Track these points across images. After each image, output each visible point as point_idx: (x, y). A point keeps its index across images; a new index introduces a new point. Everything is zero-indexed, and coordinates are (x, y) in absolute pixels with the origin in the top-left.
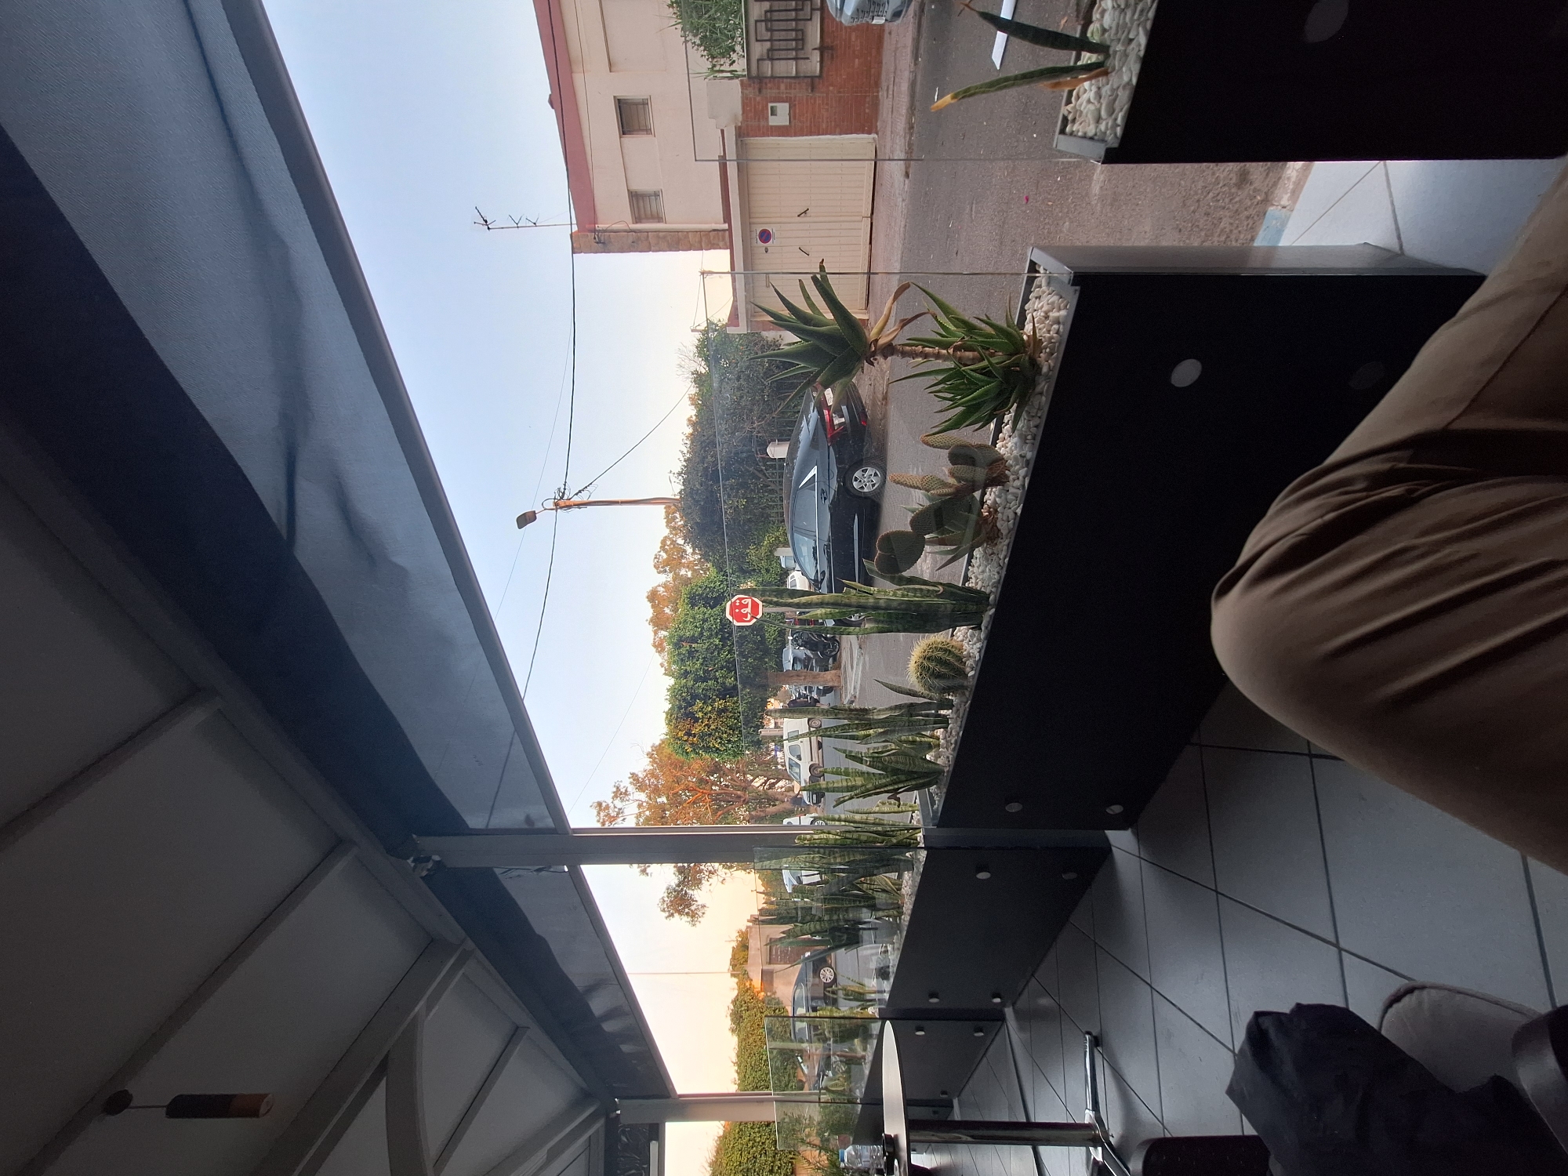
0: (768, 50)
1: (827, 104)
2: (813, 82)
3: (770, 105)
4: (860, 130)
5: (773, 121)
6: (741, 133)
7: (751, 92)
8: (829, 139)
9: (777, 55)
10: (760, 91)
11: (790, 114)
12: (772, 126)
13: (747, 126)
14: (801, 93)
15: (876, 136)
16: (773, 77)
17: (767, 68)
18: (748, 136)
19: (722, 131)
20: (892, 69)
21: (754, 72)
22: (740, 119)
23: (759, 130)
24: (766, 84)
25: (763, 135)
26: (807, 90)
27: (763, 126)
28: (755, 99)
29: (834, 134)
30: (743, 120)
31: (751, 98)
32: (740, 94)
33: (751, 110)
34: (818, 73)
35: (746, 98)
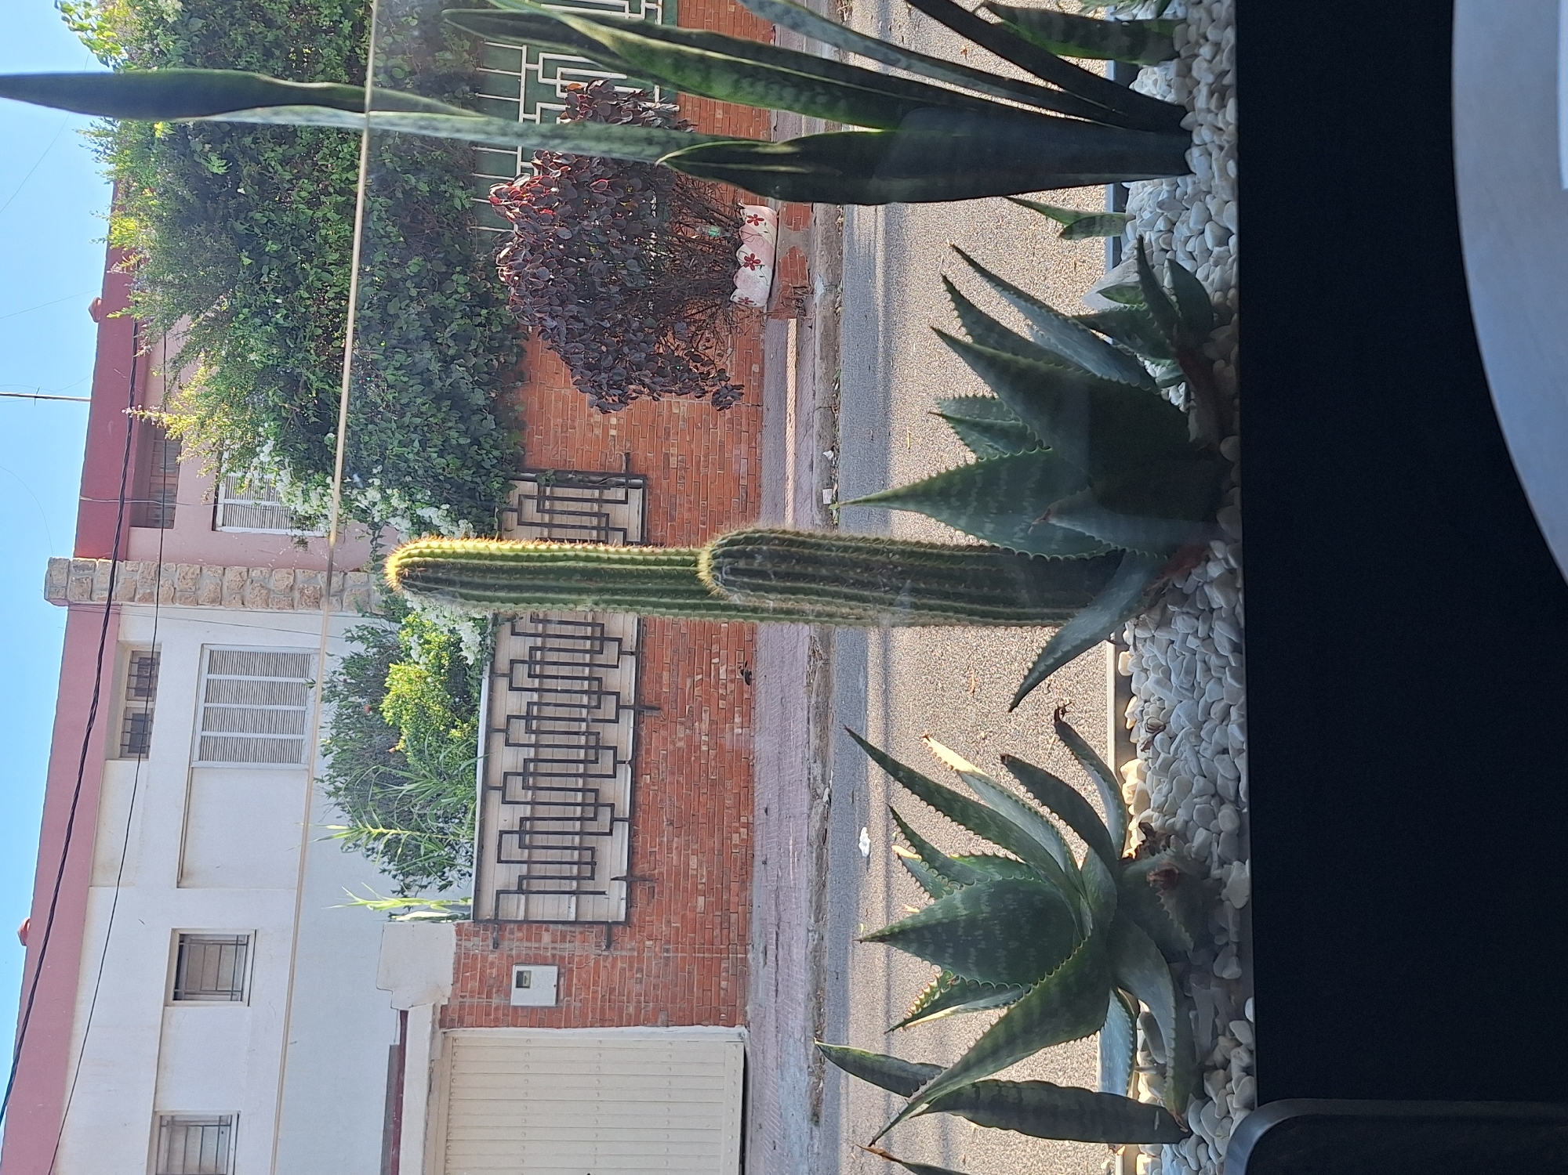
0: (521, 878)
1: (640, 970)
2: (609, 931)
3: (516, 969)
4: (712, 1017)
5: (520, 1000)
6: (445, 1020)
7: (477, 945)
8: (641, 1033)
9: (536, 885)
10: (496, 945)
11: (558, 986)
12: (516, 1008)
13: (462, 1007)
14: (583, 948)
15: (743, 1029)
16: (527, 921)
17: (515, 907)
18: (462, 1023)
19: (404, 1015)
20: (773, 920)
21: (487, 910)
22: (448, 992)
23: (488, 1014)
24: (512, 932)
25: (496, 1023)
26: (598, 946)
27: (497, 1009)
28: (484, 958)
29: (655, 1025)
30: (454, 994)
31: (475, 957)
32: (454, 948)
33: (473, 977)
34: (622, 918)
35: (467, 956)
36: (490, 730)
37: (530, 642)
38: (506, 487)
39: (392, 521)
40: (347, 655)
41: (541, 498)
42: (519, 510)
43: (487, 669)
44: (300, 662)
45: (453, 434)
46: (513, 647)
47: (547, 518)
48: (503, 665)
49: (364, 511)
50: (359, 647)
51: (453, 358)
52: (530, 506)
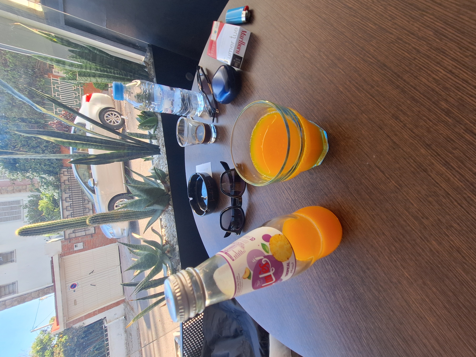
0: (73, 231)
1: (98, 239)
2: (92, 235)
3: (74, 245)
5: (75, 249)
6: (61, 256)
7: (66, 243)
9: (76, 231)
10: (70, 242)
11: (83, 245)
12: (75, 251)
13: (64, 253)
14: (87, 239)
15: (118, 243)
16: (76, 237)
17: (73, 235)
18: (65, 256)
19: (52, 258)
21: (67, 237)
22: (61, 251)
23: (70, 253)
24: (73, 240)
25: (72, 254)
26: (90, 237)
27: (72, 252)
28: (68, 245)
29: (102, 247)
30: (62, 252)
31: (66, 245)
32: (61, 245)
33: (66, 248)
34: (94, 232)
35: (64, 245)
36: (63, 209)
37: (69, 194)
38: (60, 170)
39: (35, 178)
40: (29, 200)
41: (68, 171)
42: (63, 173)
43: (61, 200)
44: (18, 202)
45: (47, 162)
46: (65, 196)
47: (69, 174)
48: (64, 198)
49: (28, 177)
50: (32, 198)
51: (45, 150)
52: (66, 173)
